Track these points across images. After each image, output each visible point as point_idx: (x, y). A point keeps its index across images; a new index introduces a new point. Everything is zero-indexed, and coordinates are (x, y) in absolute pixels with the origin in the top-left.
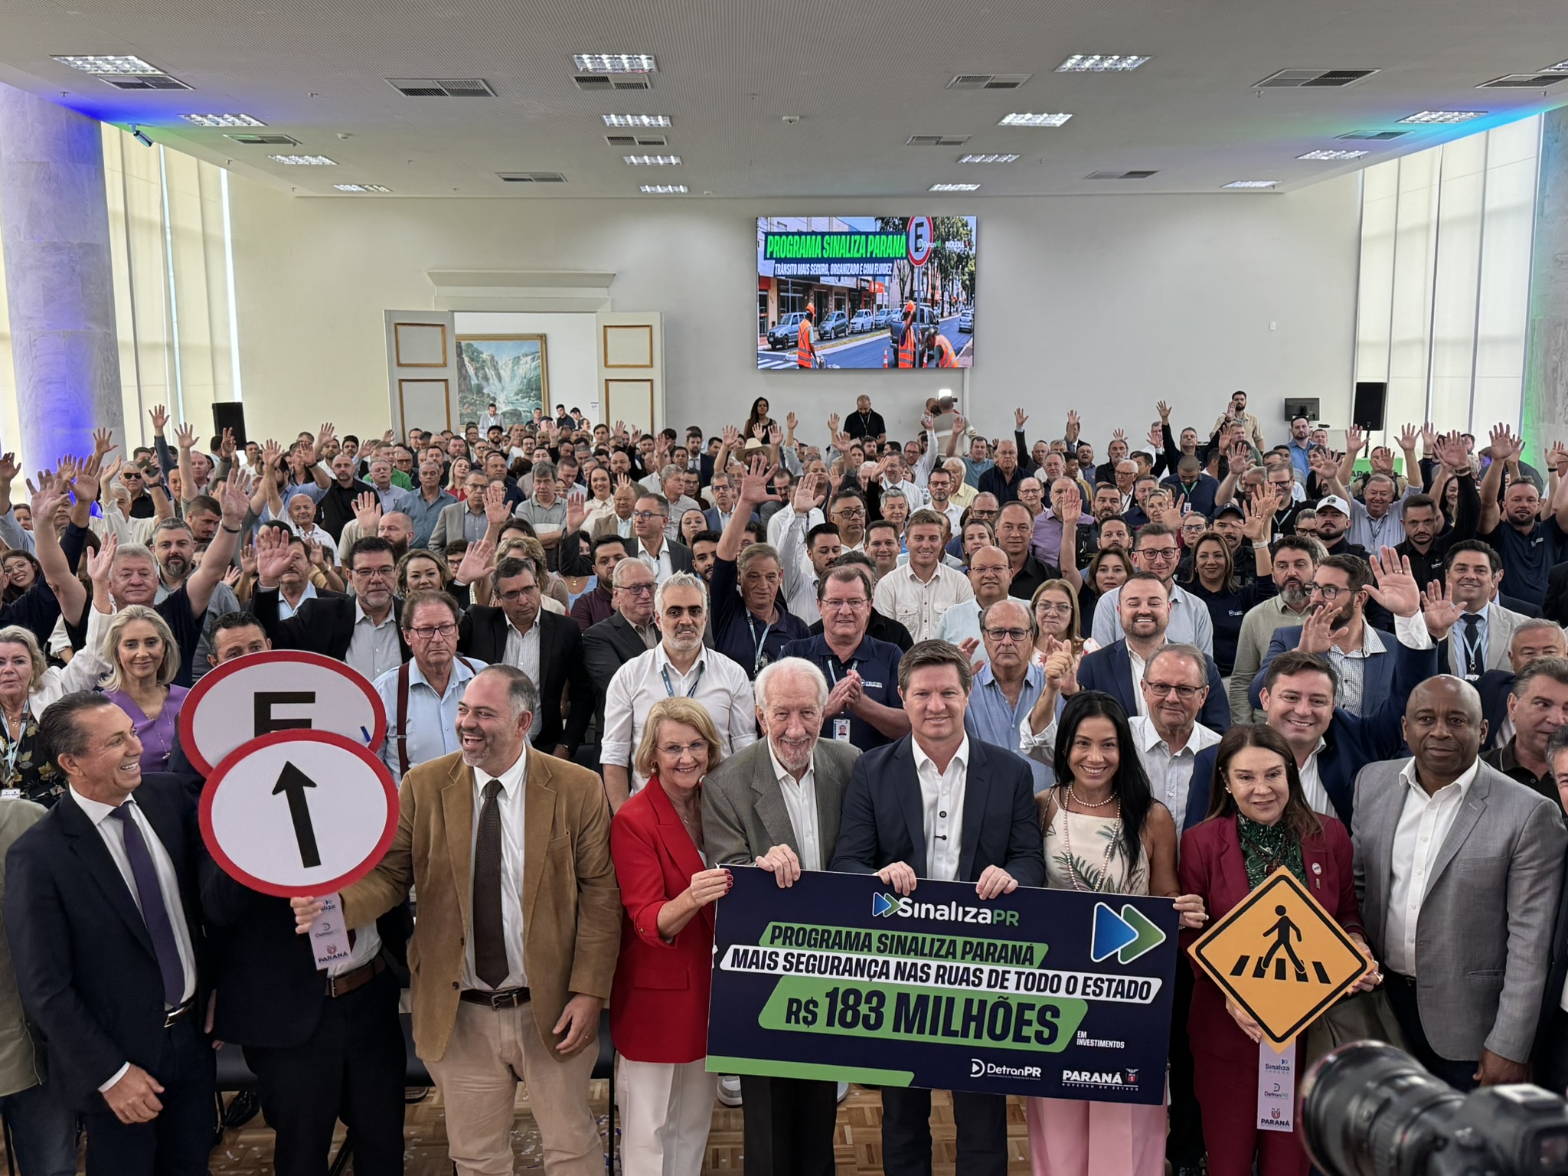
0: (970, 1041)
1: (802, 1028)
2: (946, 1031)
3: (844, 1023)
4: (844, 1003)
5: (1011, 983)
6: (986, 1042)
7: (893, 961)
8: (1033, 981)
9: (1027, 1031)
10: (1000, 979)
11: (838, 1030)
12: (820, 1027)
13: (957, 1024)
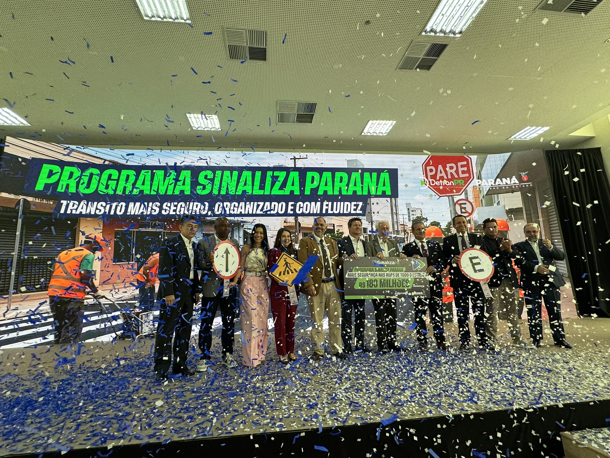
0: (394, 288)
1: (362, 288)
2: (390, 287)
3: (370, 287)
4: (370, 282)
5: (400, 276)
6: (397, 288)
7: (378, 273)
8: (404, 275)
9: (404, 285)
10: (398, 275)
11: (369, 288)
12: (366, 288)
13: (391, 285)
